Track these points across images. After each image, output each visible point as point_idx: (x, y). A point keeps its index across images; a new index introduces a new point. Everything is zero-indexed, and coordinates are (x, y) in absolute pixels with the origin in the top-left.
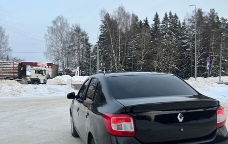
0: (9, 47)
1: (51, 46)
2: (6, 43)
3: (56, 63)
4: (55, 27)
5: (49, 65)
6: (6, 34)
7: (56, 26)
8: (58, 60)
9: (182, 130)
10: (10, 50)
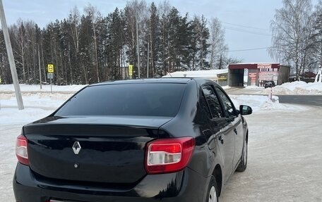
0: (224, 45)
1: (280, 38)
2: (222, 40)
3: (286, 64)
4: (288, 9)
5: (274, 66)
6: (222, 28)
7: (289, 7)
8: (289, 58)
9: (76, 166)
10: (225, 48)
